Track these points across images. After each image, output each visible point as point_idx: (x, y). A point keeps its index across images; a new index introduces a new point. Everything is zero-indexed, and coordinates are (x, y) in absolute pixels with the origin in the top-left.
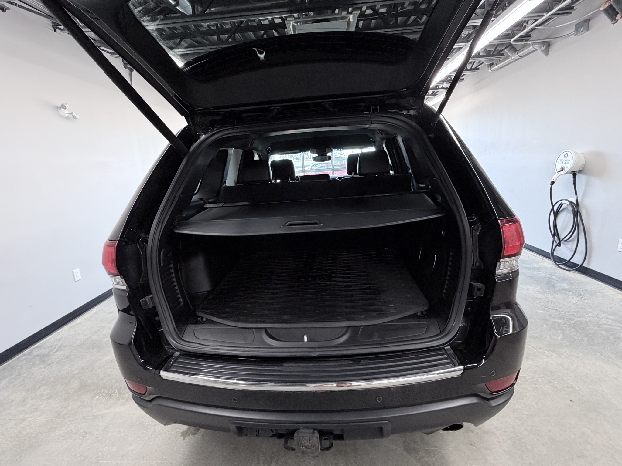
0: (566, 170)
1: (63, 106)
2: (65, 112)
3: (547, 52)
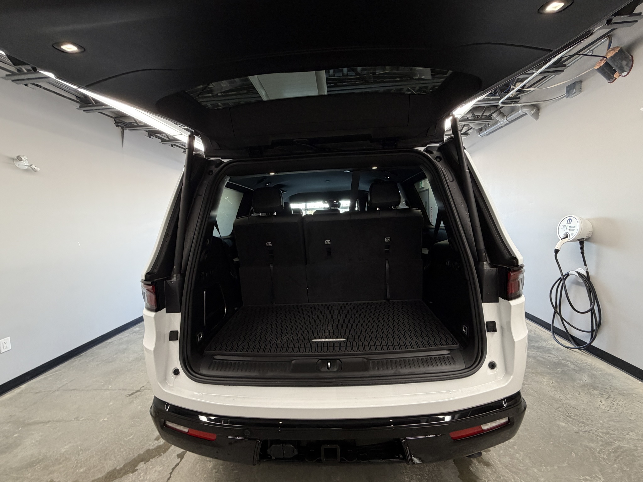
0: (571, 237)
1: (19, 158)
3: (536, 115)
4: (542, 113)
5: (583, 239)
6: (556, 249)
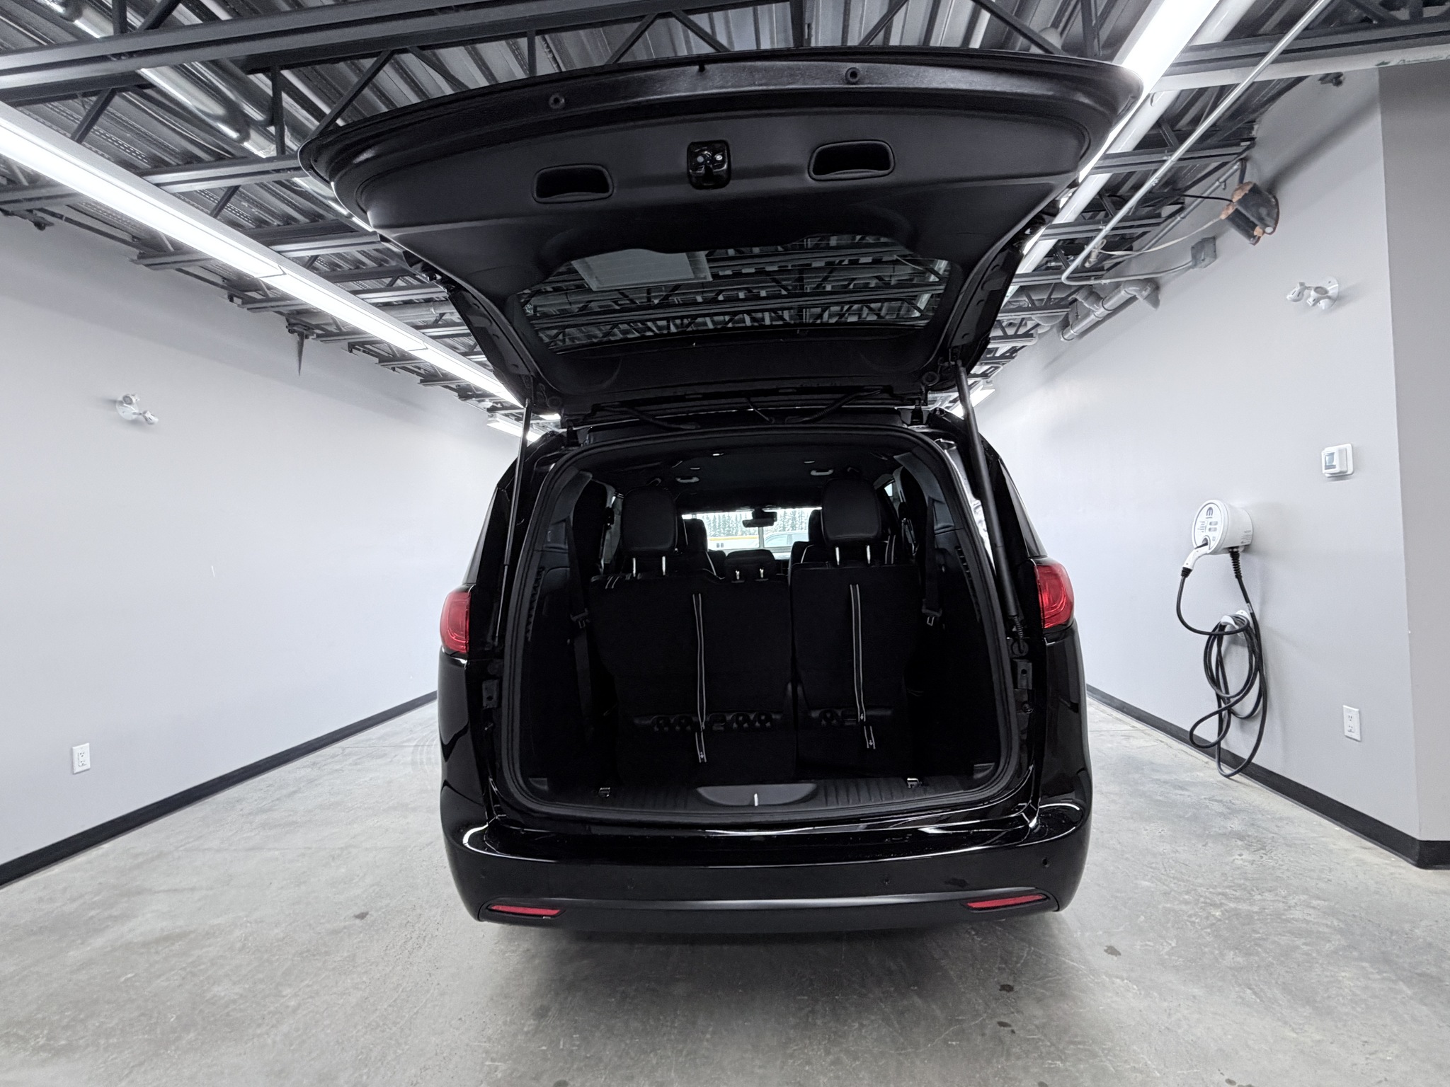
0: (1213, 545)
1: (127, 399)
2: (130, 411)
3: (1154, 300)
4: (1163, 295)
5: (1237, 547)
6: (1184, 568)
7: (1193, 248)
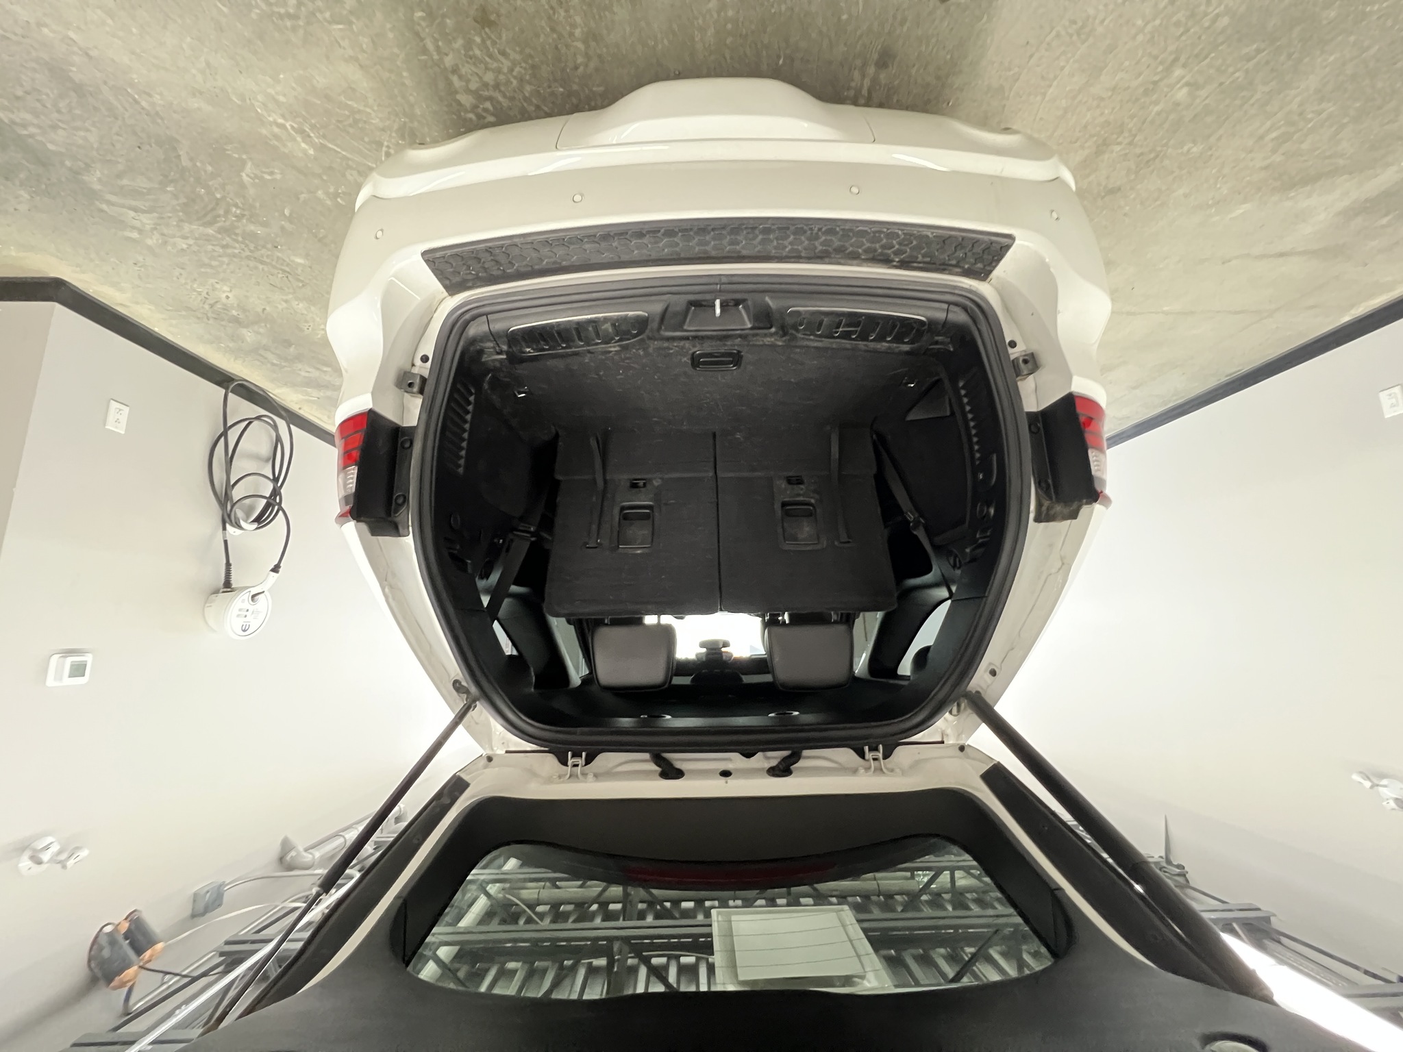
0: (246, 596)
2: (1394, 790)
3: (286, 846)
5: (224, 592)
6: (278, 573)
7: (220, 905)
